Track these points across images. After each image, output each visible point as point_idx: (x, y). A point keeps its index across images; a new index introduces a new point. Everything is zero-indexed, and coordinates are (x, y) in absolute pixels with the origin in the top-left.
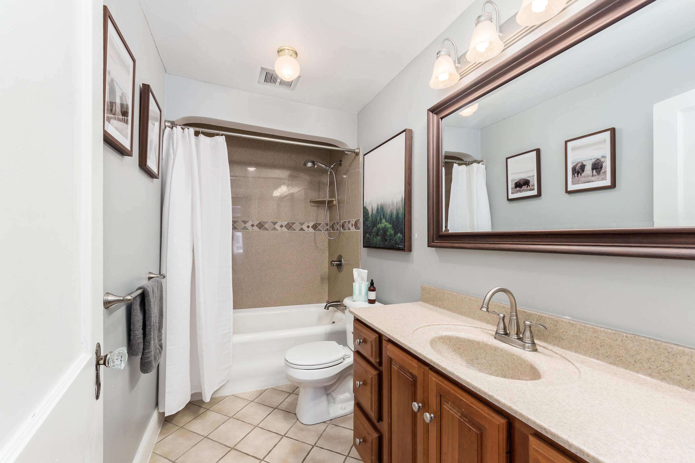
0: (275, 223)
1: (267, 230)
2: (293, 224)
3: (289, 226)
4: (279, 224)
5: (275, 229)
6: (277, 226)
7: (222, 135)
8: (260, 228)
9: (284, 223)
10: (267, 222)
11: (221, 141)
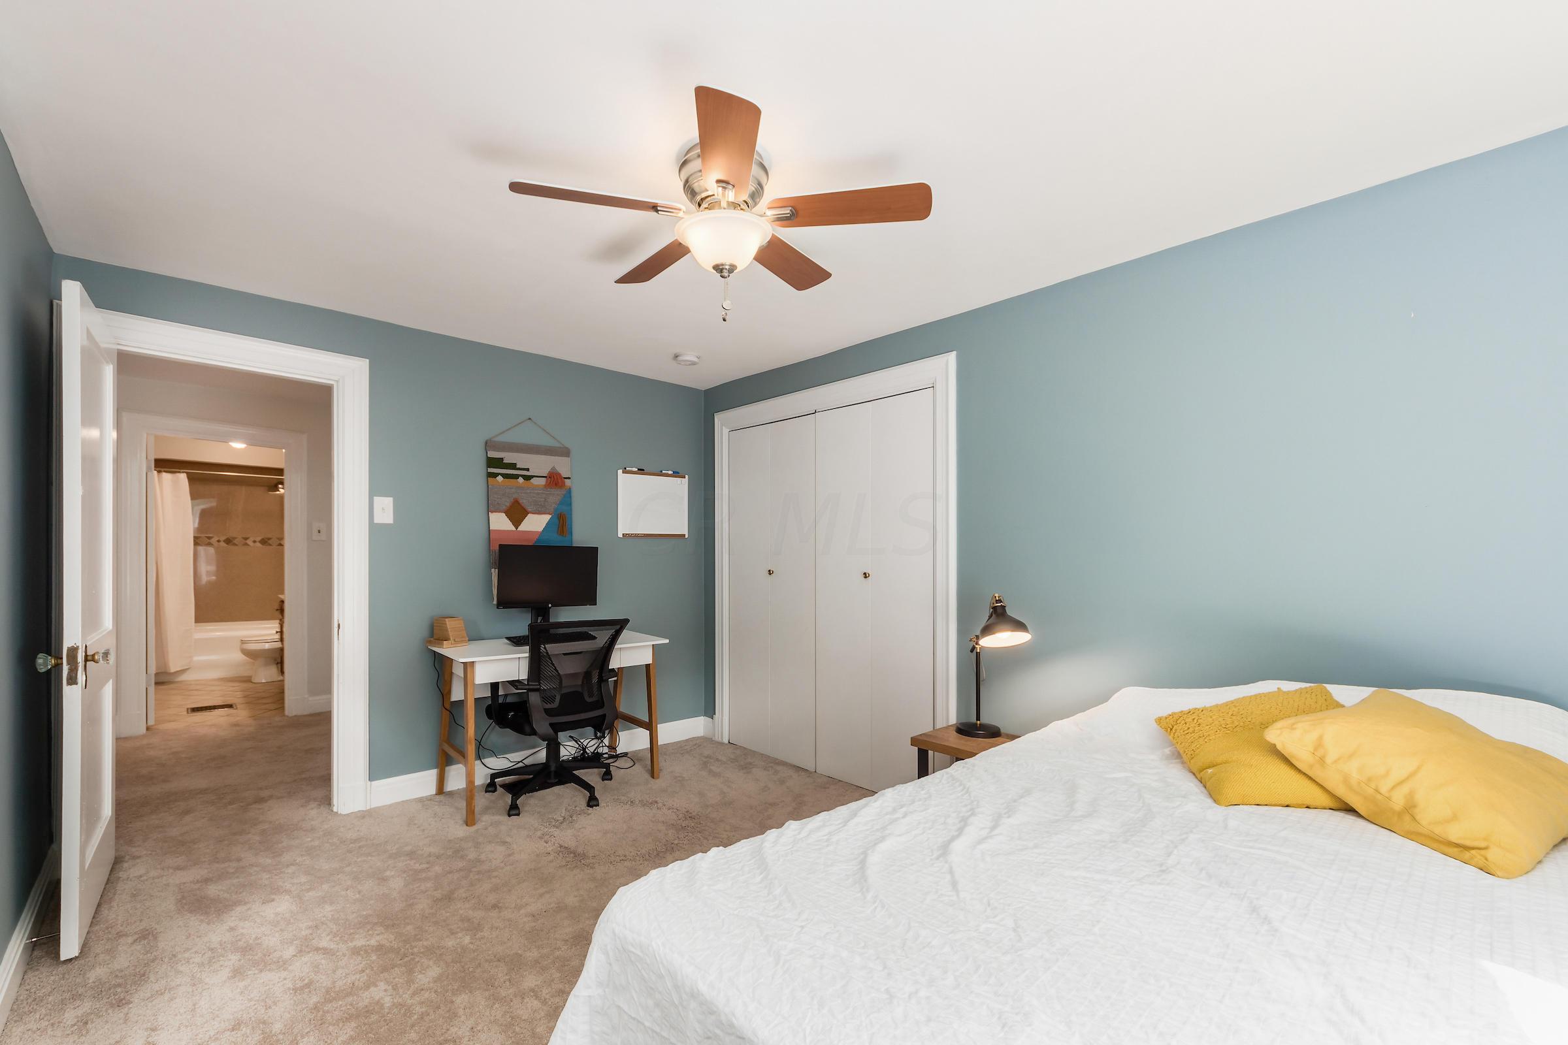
0: (246, 539)
1: (236, 545)
2: (269, 539)
3: (264, 542)
4: (252, 539)
5: (246, 544)
6: (249, 542)
7: (183, 472)
8: (227, 544)
9: (259, 539)
10: (236, 538)
11: (182, 477)
